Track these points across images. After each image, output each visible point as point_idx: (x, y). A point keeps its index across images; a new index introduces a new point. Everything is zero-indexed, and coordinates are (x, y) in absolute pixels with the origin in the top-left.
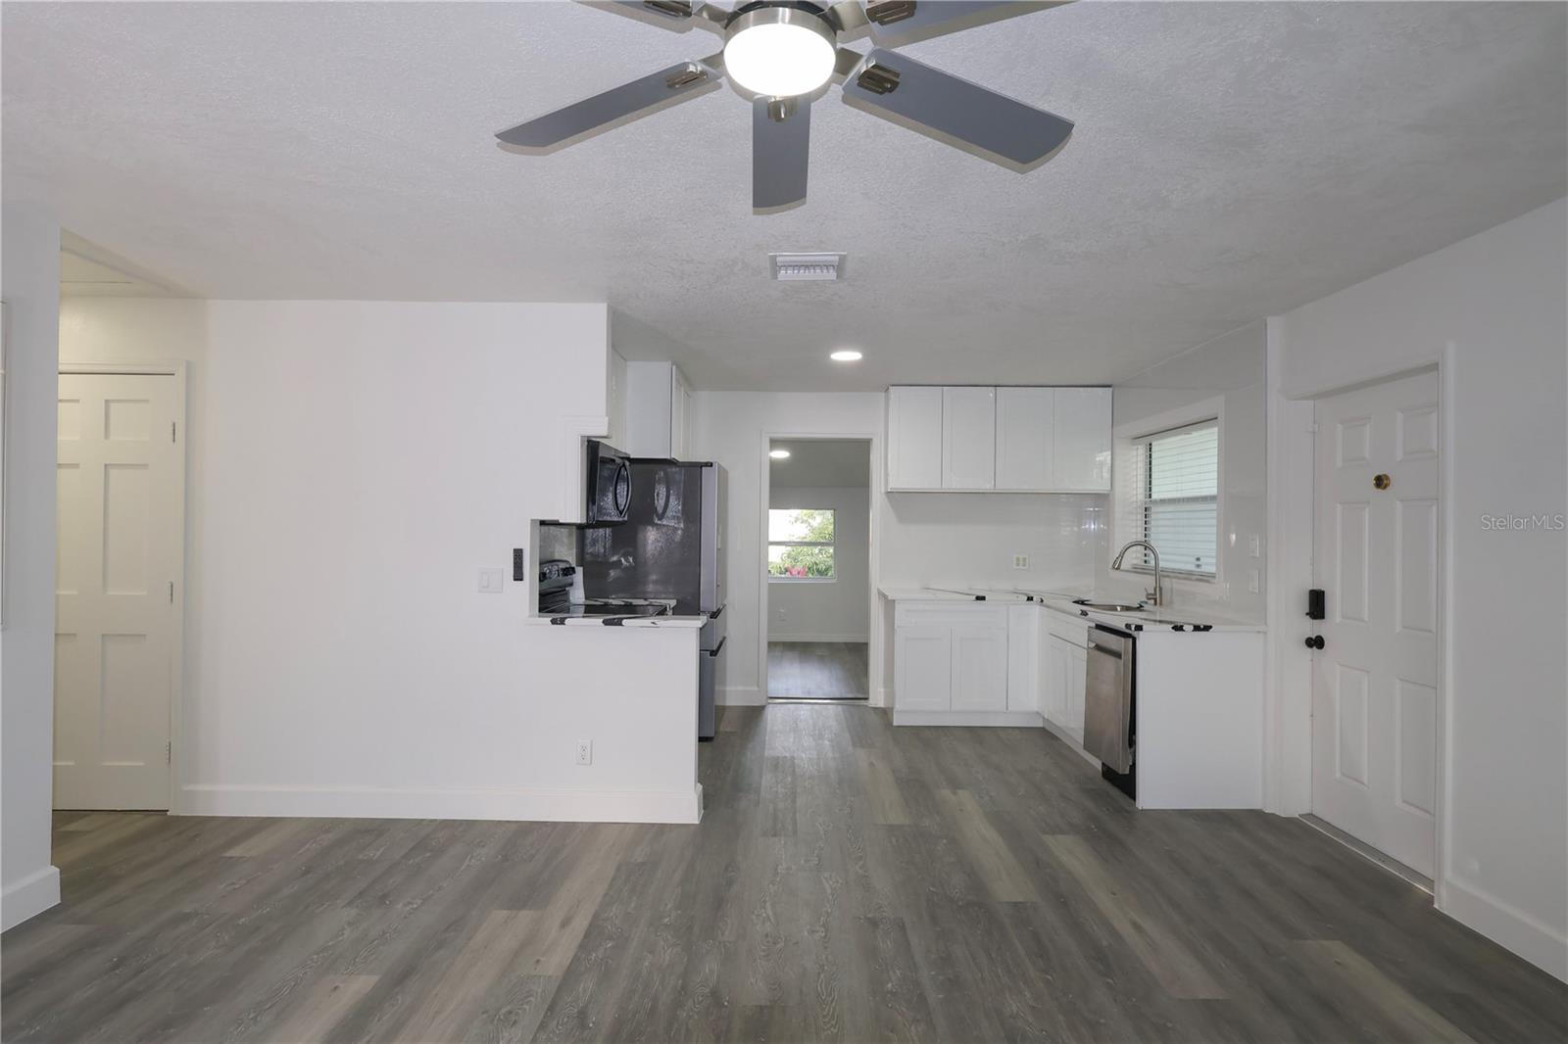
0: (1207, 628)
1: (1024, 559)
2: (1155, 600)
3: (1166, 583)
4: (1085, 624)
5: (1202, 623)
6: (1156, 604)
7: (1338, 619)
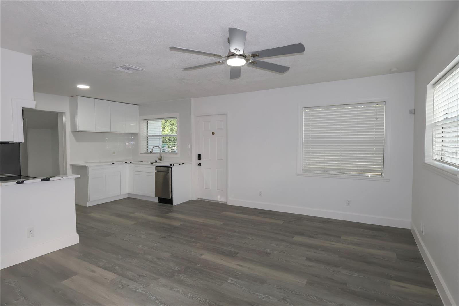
0: (184, 164)
1: (115, 152)
3: (162, 155)
4: (153, 167)
5: (183, 163)
6: (160, 161)
7: (204, 159)
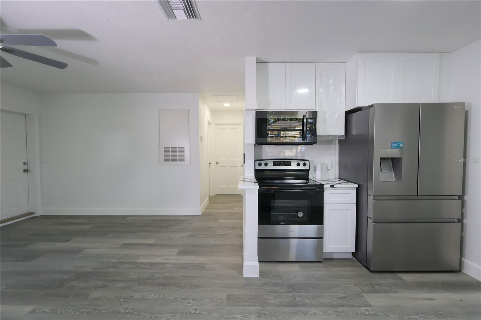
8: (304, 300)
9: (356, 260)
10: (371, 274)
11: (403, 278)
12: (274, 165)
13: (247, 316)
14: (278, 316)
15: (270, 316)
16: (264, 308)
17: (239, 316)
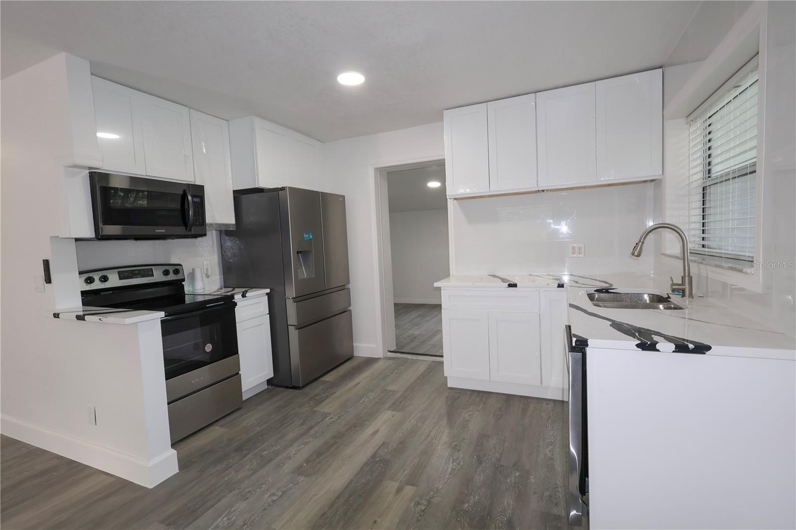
2: (683, 291)
8: (272, 450)
9: (273, 387)
10: (301, 391)
11: (327, 380)
12: (120, 279)
13: (229, 512)
14: (266, 481)
15: (257, 488)
16: (238, 489)
17: (219, 520)
